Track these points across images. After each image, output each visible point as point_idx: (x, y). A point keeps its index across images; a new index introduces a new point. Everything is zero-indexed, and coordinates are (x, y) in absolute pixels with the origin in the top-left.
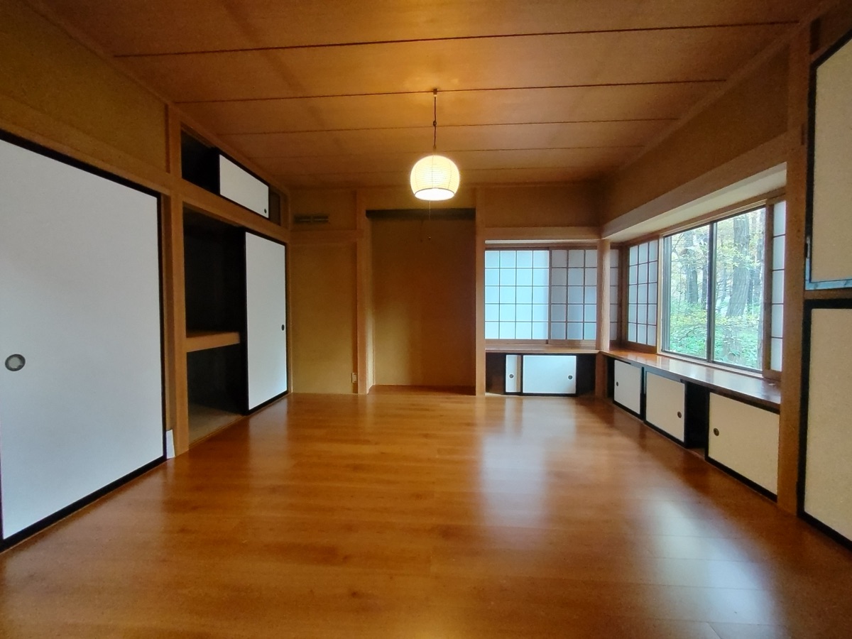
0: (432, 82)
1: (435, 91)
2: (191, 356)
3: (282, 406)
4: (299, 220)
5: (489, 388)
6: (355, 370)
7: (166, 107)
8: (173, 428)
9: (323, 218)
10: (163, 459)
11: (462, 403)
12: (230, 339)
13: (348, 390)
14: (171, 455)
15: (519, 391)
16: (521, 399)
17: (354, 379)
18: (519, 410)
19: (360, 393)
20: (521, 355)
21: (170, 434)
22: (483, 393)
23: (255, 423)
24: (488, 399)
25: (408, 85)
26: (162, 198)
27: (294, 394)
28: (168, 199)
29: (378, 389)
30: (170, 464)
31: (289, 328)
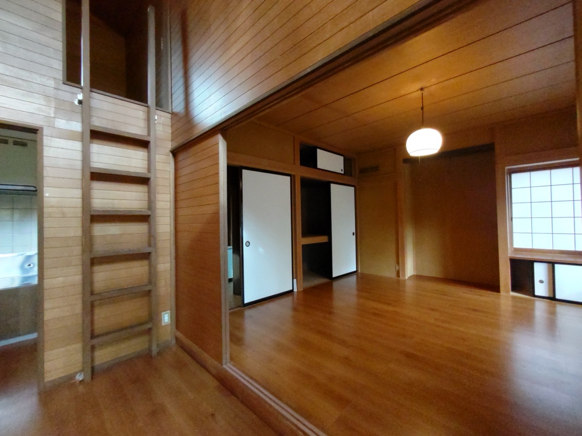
0: (418, 86)
1: (422, 89)
2: (303, 246)
3: (353, 279)
4: (363, 171)
5: (515, 288)
6: (398, 263)
7: (294, 137)
8: (296, 278)
9: (376, 169)
10: (292, 291)
11: (481, 296)
12: (322, 239)
13: (393, 275)
14: (295, 290)
15: (552, 296)
16: (554, 304)
17: (397, 268)
18: (552, 313)
19: (401, 278)
20: (552, 264)
21: (295, 280)
22: (507, 292)
23: (336, 284)
24: (514, 298)
25: (403, 92)
26: (292, 176)
27: (361, 273)
28: (294, 176)
29: (418, 277)
30: (295, 294)
31: (356, 234)
